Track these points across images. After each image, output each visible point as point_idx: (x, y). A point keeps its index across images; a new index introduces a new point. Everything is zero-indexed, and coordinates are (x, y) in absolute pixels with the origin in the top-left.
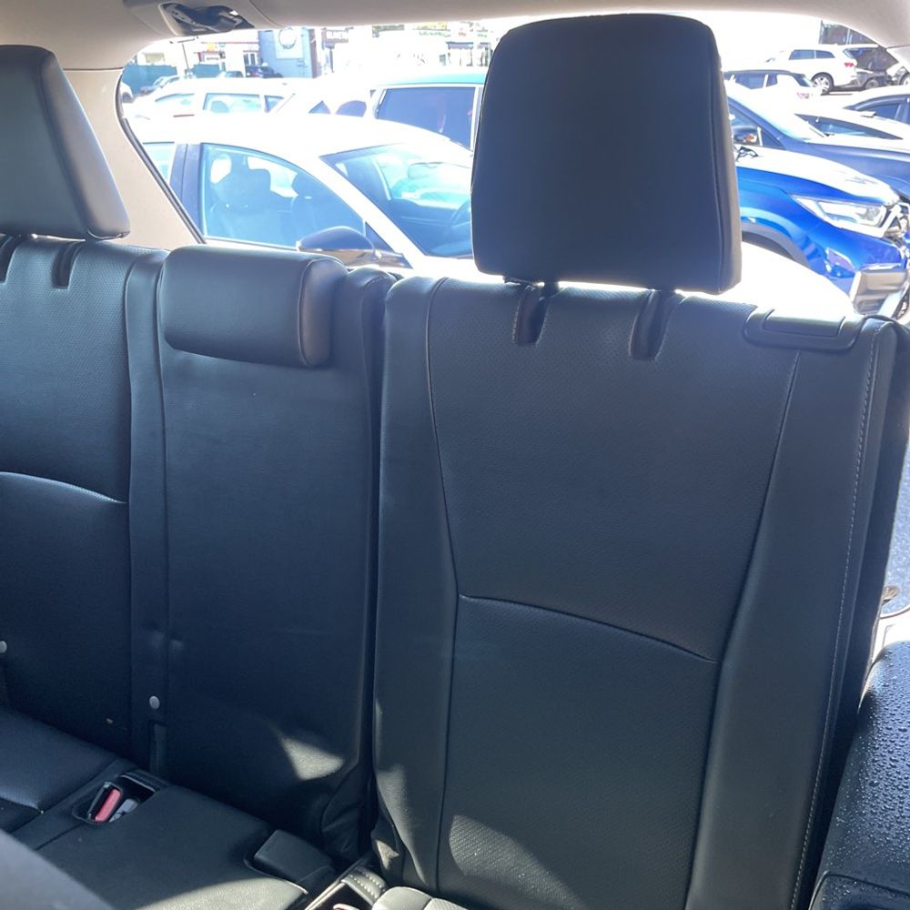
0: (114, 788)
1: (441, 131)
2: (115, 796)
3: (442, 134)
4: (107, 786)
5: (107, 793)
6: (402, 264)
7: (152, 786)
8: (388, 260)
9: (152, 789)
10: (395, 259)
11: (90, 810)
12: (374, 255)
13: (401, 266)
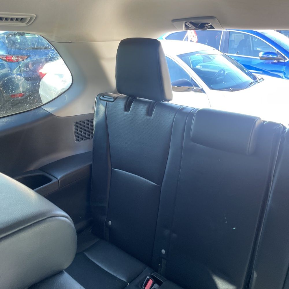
0: (150, 279)
1: (206, 44)
2: (151, 282)
3: (206, 45)
4: (148, 277)
5: (148, 280)
6: (202, 92)
7: (162, 280)
8: (198, 90)
9: (162, 281)
10: (200, 90)
11: (143, 285)
12: (193, 88)
13: (202, 93)
